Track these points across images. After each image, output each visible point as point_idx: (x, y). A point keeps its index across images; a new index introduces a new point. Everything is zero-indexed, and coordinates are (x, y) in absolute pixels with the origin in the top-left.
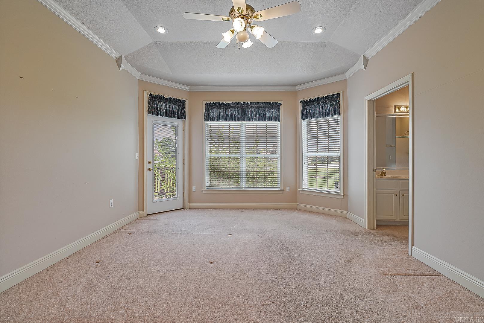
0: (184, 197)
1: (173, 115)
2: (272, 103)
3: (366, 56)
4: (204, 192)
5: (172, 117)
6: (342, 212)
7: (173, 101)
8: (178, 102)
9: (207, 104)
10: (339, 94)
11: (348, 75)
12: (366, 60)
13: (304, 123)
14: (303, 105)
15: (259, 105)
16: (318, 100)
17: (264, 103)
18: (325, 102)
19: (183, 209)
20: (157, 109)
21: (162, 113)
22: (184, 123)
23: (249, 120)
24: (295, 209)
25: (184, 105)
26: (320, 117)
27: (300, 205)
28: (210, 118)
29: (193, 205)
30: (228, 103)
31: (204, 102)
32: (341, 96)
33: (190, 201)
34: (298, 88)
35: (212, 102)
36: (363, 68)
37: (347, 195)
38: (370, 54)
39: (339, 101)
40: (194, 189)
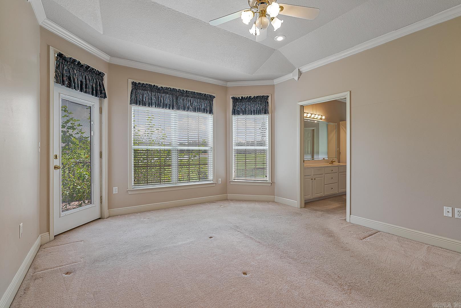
0: (101, 203)
1: (90, 90)
2: (207, 95)
3: (301, 70)
4: (130, 193)
5: (89, 93)
6: (270, 197)
7: (90, 71)
8: (96, 74)
9: (134, 84)
10: (268, 96)
11: (276, 82)
12: (300, 73)
13: (235, 118)
14: (234, 101)
15: (194, 95)
16: (249, 99)
17: (199, 94)
18: (256, 101)
19: (100, 219)
20: (69, 78)
21: (76, 86)
22: (101, 104)
23: (184, 109)
24: (226, 200)
25: (102, 80)
26: (252, 114)
27: (230, 196)
28: (140, 102)
29: (115, 211)
30: (162, 87)
31: (130, 81)
32: (270, 98)
33: (109, 208)
34: (229, 84)
35: (142, 82)
36: (296, 78)
37: (274, 183)
38: (304, 69)
39: (268, 103)
40: (115, 190)
